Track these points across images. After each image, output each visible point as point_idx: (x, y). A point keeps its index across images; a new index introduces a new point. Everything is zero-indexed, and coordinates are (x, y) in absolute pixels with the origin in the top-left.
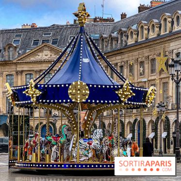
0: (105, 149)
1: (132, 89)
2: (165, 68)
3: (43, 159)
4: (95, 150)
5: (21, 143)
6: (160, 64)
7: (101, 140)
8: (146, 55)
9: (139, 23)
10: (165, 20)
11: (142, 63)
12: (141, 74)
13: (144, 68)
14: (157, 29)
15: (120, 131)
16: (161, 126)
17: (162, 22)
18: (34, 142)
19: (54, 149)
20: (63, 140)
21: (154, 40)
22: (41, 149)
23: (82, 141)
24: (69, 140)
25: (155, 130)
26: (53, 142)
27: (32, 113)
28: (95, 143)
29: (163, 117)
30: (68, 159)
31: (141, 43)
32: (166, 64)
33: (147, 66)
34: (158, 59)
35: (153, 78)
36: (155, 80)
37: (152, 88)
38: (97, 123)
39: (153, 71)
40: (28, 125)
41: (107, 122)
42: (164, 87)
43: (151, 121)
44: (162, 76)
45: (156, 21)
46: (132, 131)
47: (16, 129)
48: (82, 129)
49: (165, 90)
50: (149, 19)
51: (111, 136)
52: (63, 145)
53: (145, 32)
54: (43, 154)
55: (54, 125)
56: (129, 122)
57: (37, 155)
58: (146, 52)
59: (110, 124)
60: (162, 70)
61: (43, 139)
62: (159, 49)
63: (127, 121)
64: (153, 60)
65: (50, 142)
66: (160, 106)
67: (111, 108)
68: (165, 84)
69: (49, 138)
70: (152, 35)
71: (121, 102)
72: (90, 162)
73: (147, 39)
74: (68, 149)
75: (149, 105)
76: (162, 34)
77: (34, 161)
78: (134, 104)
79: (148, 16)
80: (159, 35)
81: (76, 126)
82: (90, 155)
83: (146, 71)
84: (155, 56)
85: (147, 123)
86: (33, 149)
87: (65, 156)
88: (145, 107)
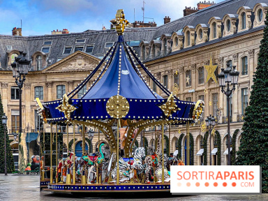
0: (148, 169)
1: (177, 103)
2: (214, 78)
3: (78, 181)
4: (137, 170)
5: (54, 164)
6: (209, 73)
7: (143, 159)
8: (193, 63)
9: (185, 28)
10: (214, 24)
11: (188, 72)
12: (187, 85)
13: (190, 77)
14: (205, 35)
15: (164, 147)
16: (210, 142)
17: (211, 27)
18: (69, 162)
19: (90, 169)
20: (101, 159)
21: (202, 46)
22: (76, 169)
23: (122, 160)
24: (107, 159)
25: (204, 146)
26: (90, 162)
27: (64, 129)
28: (137, 162)
29: (213, 132)
30: (106, 180)
31: (187, 51)
32: (216, 72)
33: (194, 76)
34: (206, 68)
35: (201, 88)
36: (203, 90)
37: (199, 101)
38: (139, 139)
39: (201, 81)
40: (62, 143)
41: (149, 138)
42: (213, 99)
43: (200, 136)
44: (212, 86)
45: (203, 25)
46: (179, 147)
47: (47, 147)
48: (122, 148)
49: (215, 102)
50: (196, 23)
51: (154, 154)
52: (100, 165)
53: (192, 38)
54: (78, 175)
55: (90, 142)
56: (175, 138)
57: (72, 177)
58: (193, 60)
59: (153, 140)
60: (211, 80)
61: (79, 159)
62: (208, 56)
63: (172, 136)
64: (201, 69)
65: (86, 162)
66: (209, 119)
67: (154, 124)
68: (215, 95)
69: (85, 158)
70: (200, 41)
71: (165, 117)
72: (132, 183)
73: (193, 45)
74: (107, 169)
75: (196, 120)
76: (211, 39)
77: (68, 183)
78: (179, 120)
79: (195, 20)
80: (207, 41)
81: (115, 145)
82: (131, 176)
83: (193, 81)
84: (203, 65)
85: (195, 138)
86: (67, 170)
87: (104, 176)
88: (191, 122)
